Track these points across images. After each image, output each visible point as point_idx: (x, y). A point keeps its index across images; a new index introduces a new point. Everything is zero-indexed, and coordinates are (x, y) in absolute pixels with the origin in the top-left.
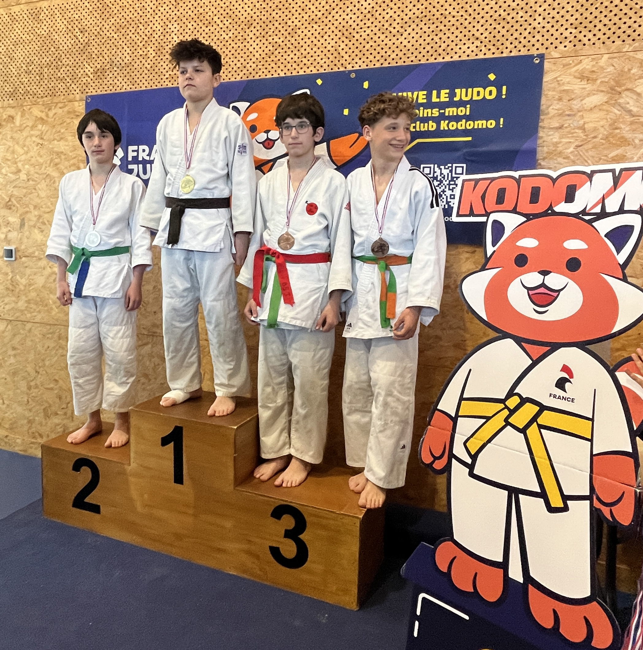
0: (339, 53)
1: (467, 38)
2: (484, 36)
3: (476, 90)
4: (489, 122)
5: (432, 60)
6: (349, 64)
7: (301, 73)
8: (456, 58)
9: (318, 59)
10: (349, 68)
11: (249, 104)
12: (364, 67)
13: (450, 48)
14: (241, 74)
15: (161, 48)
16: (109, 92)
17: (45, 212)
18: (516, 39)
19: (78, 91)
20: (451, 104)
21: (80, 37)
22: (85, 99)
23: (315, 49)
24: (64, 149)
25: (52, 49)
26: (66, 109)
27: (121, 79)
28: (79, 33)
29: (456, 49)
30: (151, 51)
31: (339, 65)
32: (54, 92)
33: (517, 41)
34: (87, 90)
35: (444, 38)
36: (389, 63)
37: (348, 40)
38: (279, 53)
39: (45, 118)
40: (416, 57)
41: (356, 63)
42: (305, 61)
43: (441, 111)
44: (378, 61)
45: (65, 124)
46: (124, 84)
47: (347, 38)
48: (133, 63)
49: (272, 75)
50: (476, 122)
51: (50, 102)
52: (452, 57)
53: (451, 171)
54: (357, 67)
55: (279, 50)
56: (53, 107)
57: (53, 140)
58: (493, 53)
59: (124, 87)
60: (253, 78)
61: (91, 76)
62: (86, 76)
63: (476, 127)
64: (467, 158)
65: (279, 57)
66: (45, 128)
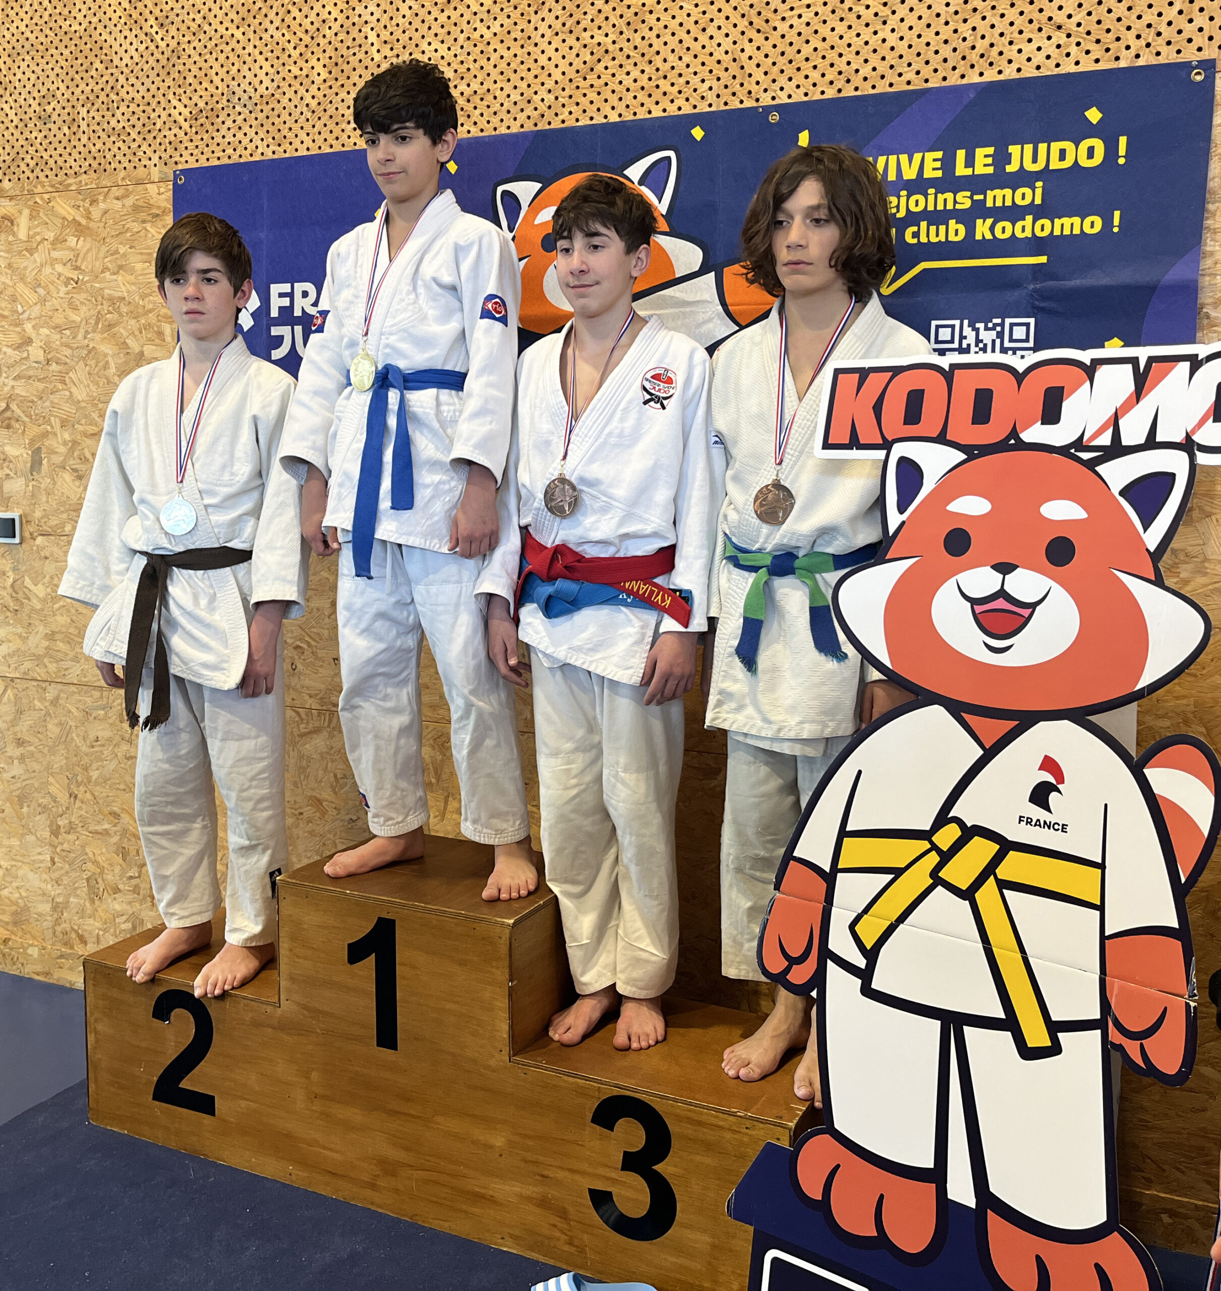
0: (742, 68)
1: (1036, 25)
2: (1075, 20)
3: (1056, 146)
4: (1089, 220)
5: (954, 80)
6: (766, 90)
7: (657, 113)
8: (1010, 73)
9: (695, 81)
10: (766, 100)
11: (539, 185)
12: (799, 97)
13: (995, 50)
14: (522, 117)
15: (340, 60)
16: (225, 161)
17: (85, 435)
18: (1149, 26)
19: (155, 159)
20: (1000, 179)
21: (158, 38)
22: (172, 178)
23: (687, 59)
24: (128, 292)
25: (97, 64)
26: (129, 202)
27: (251, 133)
28: (155, 28)
29: (1011, 52)
30: (319, 68)
31: (742, 93)
32: (103, 161)
33: (1152, 31)
34: (178, 159)
35: (983, 27)
36: (856, 89)
37: (761, 37)
38: (606, 68)
39: (84, 222)
40: (918, 73)
41: (782, 89)
42: (665, 85)
43: (976, 197)
44: (831, 83)
45: (129, 234)
46: (259, 143)
47: (759, 31)
48: (277, 96)
49: (592, 118)
50: (1056, 220)
51: (94, 186)
52: (1000, 72)
53: (1000, 335)
54: (783, 99)
55: (607, 61)
56: (101, 198)
57: (103, 272)
58: (1097, 61)
59: (260, 151)
60: (548, 127)
61: (186, 126)
62: (173, 126)
63: (1057, 232)
64: (1037, 303)
65: (606, 77)
66: (83, 244)
